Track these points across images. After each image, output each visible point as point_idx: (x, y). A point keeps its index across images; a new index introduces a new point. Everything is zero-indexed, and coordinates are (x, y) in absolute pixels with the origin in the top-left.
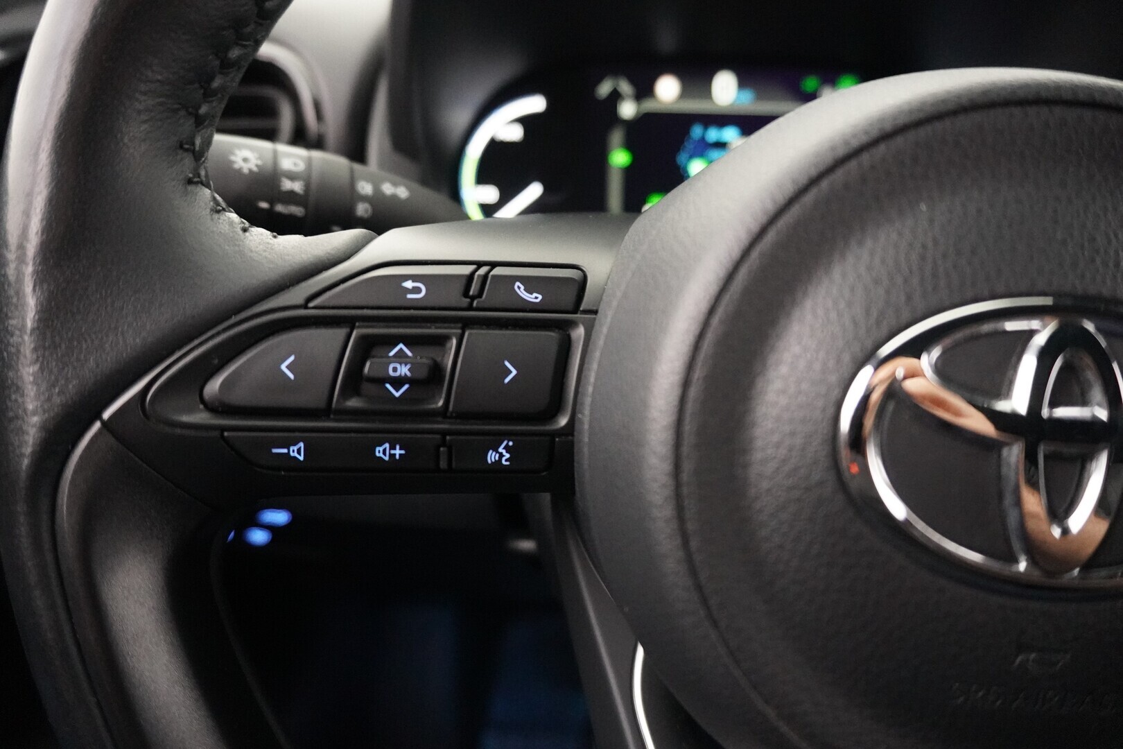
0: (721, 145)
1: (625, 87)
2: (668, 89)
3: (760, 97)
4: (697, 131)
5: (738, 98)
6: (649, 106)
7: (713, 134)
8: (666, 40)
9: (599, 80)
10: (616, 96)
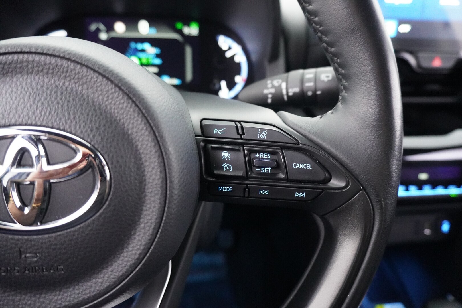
0: (143, 51)
1: (102, 27)
2: (120, 28)
3: (158, 31)
4: (133, 45)
5: (150, 31)
6: (113, 35)
7: (140, 46)
8: (119, 7)
9: (90, 23)
10: (98, 30)
